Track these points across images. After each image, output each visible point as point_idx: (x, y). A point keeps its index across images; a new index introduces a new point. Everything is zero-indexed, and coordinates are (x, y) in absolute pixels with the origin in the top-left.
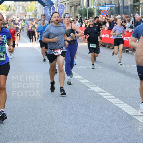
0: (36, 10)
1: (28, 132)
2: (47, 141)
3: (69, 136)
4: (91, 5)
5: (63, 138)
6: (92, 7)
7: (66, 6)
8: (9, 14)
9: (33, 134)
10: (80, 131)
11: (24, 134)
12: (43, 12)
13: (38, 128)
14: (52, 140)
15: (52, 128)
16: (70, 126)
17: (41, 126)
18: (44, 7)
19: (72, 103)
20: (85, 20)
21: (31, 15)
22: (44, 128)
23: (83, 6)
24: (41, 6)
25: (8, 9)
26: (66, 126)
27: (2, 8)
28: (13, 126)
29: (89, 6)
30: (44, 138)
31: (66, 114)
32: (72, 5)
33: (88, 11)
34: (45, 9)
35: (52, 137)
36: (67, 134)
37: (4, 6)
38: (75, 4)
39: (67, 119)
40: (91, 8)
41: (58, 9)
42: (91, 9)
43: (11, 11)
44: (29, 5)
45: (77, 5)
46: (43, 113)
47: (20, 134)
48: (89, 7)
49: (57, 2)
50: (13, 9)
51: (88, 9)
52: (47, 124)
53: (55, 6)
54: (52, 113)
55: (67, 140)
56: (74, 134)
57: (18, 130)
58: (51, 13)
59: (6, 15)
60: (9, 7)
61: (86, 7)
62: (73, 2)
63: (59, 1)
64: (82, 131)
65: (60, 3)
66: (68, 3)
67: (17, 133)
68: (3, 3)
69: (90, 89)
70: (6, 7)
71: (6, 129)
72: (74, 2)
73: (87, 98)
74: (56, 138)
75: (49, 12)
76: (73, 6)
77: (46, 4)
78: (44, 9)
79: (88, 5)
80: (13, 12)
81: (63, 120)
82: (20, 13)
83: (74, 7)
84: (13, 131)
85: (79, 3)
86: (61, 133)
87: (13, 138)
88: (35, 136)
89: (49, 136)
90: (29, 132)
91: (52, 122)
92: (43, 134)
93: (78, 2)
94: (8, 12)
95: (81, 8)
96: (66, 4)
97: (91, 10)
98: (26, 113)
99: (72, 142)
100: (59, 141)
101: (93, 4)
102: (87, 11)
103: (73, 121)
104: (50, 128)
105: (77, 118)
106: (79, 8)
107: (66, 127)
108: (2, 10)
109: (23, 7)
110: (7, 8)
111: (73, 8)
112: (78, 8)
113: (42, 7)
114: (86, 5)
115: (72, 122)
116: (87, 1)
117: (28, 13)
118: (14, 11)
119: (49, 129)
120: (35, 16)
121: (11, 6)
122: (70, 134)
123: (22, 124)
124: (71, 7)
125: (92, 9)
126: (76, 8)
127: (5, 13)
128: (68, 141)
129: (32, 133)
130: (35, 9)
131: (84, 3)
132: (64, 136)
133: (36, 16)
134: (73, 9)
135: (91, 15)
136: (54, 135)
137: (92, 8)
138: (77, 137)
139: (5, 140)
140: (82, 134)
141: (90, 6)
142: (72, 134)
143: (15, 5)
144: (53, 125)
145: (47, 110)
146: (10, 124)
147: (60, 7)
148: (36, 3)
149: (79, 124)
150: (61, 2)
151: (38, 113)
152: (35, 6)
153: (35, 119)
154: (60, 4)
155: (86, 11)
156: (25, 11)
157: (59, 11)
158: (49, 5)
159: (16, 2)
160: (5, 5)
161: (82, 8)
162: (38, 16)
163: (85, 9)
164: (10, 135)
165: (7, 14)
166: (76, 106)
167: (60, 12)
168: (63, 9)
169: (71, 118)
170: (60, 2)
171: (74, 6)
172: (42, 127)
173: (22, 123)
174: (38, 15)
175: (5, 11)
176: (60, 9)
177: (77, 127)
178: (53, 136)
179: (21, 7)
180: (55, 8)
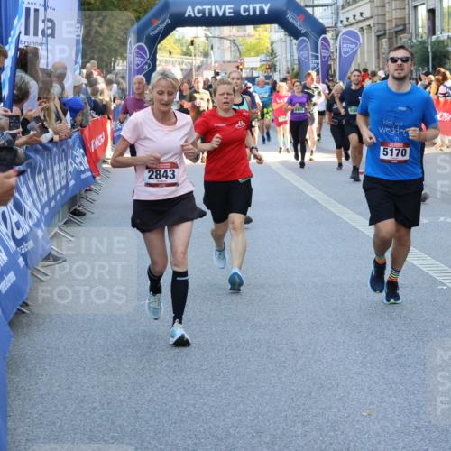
0: (273, 50)
1: (258, 418)
2: (316, 447)
3: (384, 431)
4: (442, 30)
5: (366, 436)
6: (444, 36)
7: (363, 35)
8: (192, 64)
9: (275, 423)
10: (418, 414)
11: (246, 425)
12: (292, 56)
13: (286, 408)
14: (331, 444)
15: (330, 408)
16: (387, 399)
17: (297, 400)
18: (295, 41)
19: (388, 329)
20: (422, 76)
21: (258, 65)
22: (307, 407)
23: (417, 35)
24: (288, 38)
25: (188, 49)
26: (374, 399)
27: (169, 47)
28: (213, 401)
29: (434, 34)
30: (305, 435)
31: (371, 363)
32: (382, 33)
33: (432, 48)
34: (299, 46)
35: (332, 434)
36: (376, 423)
37: (175, 43)
38: (390, 27)
39: (376, 379)
40: (442, 39)
41: (338, 45)
42: (443, 42)
43: (197, 58)
44: (249, 36)
45: (396, 32)
46: (300, 362)
47: (232, 424)
48: (434, 38)
49: (336, 23)
50: (201, 49)
51: (433, 44)
52: (313, 394)
53: (329, 35)
54: (327, 362)
55: (379, 443)
56: (399, 425)
57: (225, 413)
58: (317, 58)
59: (182, 70)
60: (192, 43)
61: (425, 37)
62: (385, 24)
63: (342, 21)
64: (424, 416)
65: (345, 26)
66: (369, 26)
67: (223, 421)
68: (174, 32)
69: (445, 285)
70: (182, 45)
71: (192, 409)
72: (387, 23)
73: (435, 314)
74: (342, 437)
75: (312, 55)
76: (385, 34)
77: (303, 32)
78: (295, 47)
79: (432, 31)
80: (202, 59)
81: (362, 381)
82: (224, 62)
83: (390, 39)
84: (213, 416)
85: (405, 25)
86: (358, 421)
87: (214, 436)
88: (278, 432)
89: (320, 429)
90: (260, 417)
91: (329, 389)
92: (304, 423)
93: (403, 23)
94: (187, 60)
95: (410, 39)
96: (362, 28)
97: (441, 45)
98: (249, 361)
99: (394, 448)
100: (352, 444)
101: (446, 27)
102: (430, 47)
103: (394, 386)
104: (323, 406)
105: (405, 374)
106: (404, 40)
107: (371, 403)
108: (170, 53)
109: (233, 42)
110: (184, 49)
111: (384, 41)
112: (401, 39)
113: (291, 41)
114: (426, 31)
115: (391, 387)
116: (429, 19)
117: (246, 59)
118: (206, 55)
119: (321, 408)
120: (269, 68)
121: (196, 40)
122: (387, 424)
123: (240, 395)
124: (378, 37)
125: (446, 43)
126: (394, 39)
127: (179, 64)
128: (382, 446)
129: (268, 421)
130: (270, 48)
131: (420, 24)
132: (368, 432)
133: (273, 69)
134: (384, 44)
135: (441, 60)
136: (337, 428)
137: (446, 38)
138: (409, 435)
139: (190, 442)
140: (422, 422)
141: (438, 33)
142: (391, 424)
143: (207, 38)
144: (335, 396)
145: (314, 353)
146: (201, 395)
147: (344, 39)
148: (271, 31)
149: (414, 394)
150: (347, 23)
151: (284, 362)
152: (269, 38)
153: (279, 378)
154: (344, 30)
155: (427, 48)
156: (238, 54)
157: (343, 50)
158: (312, 35)
159: (213, 28)
160: (179, 40)
161: (414, 41)
162: (277, 70)
163: (423, 43)
164: (205, 426)
165: (184, 67)
166: (402, 340)
167: (346, 53)
168: (354, 46)
169: (386, 374)
170: (345, 23)
171: (387, 36)
172: (298, 403)
173: (237, 392)
174: (278, 67)
175: (178, 56)
176: (345, 46)
177: (406, 404)
178: (334, 430)
179: (227, 44)
180: (331, 42)
